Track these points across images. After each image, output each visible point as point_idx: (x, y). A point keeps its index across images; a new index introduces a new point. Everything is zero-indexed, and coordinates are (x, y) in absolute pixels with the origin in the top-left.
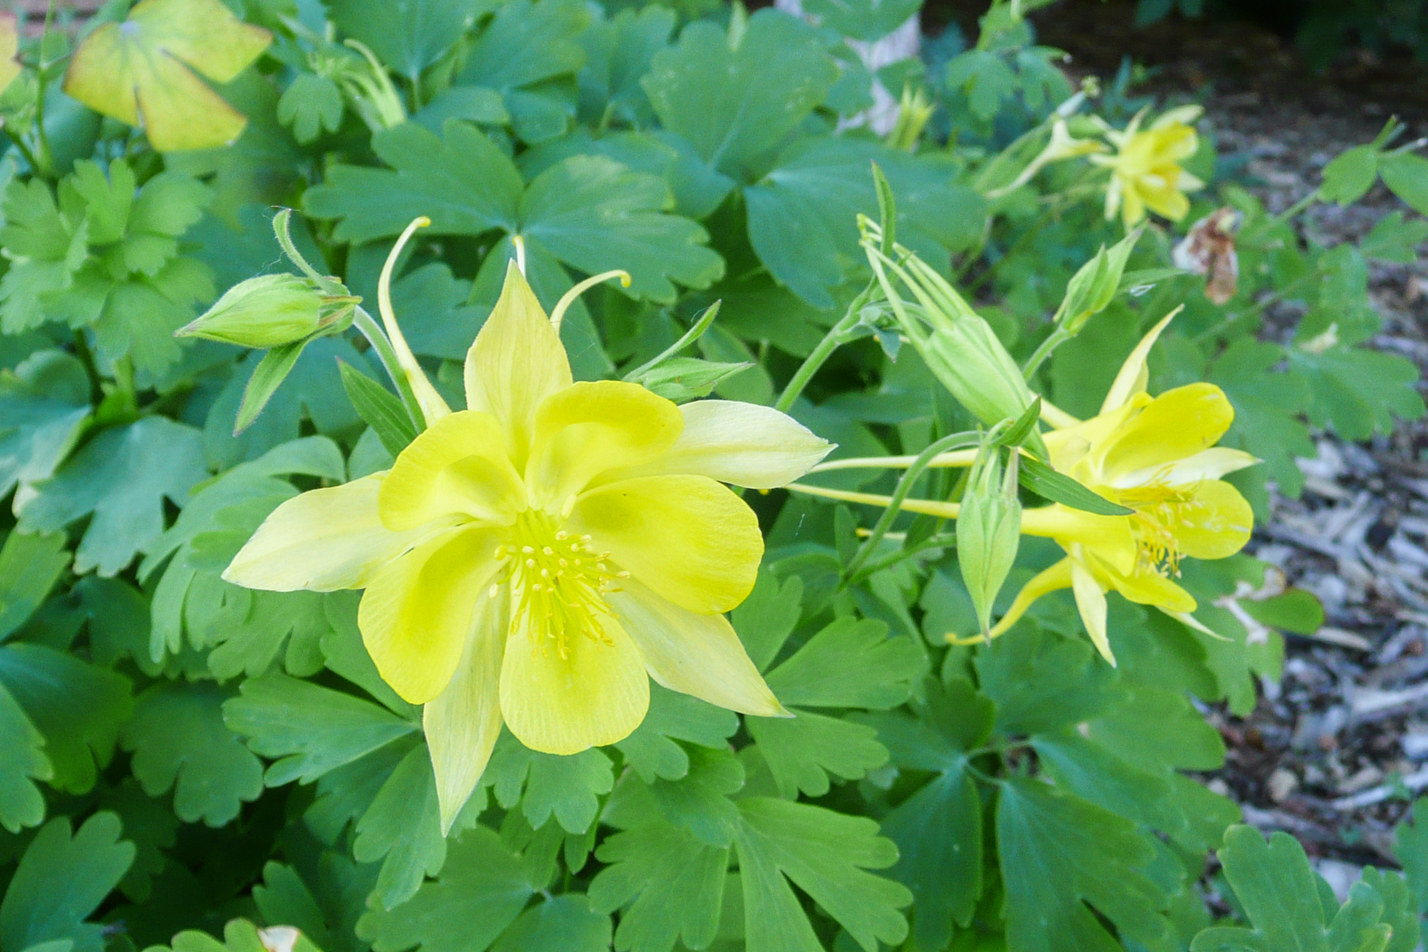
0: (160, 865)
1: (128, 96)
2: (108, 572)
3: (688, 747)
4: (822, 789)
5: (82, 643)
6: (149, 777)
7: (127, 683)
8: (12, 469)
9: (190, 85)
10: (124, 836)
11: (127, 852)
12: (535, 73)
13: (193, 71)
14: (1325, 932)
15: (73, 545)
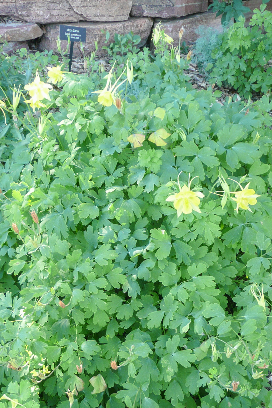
0: (149, 224)
1: (155, 141)
2: (148, 192)
3: (202, 216)
4: (215, 222)
5: (143, 199)
6: (149, 214)
7: (148, 204)
8: (137, 178)
9: (162, 140)
10: (148, 220)
11: (148, 222)
12: (204, 131)
13: (162, 138)
14: (264, 242)
15: (144, 188)
